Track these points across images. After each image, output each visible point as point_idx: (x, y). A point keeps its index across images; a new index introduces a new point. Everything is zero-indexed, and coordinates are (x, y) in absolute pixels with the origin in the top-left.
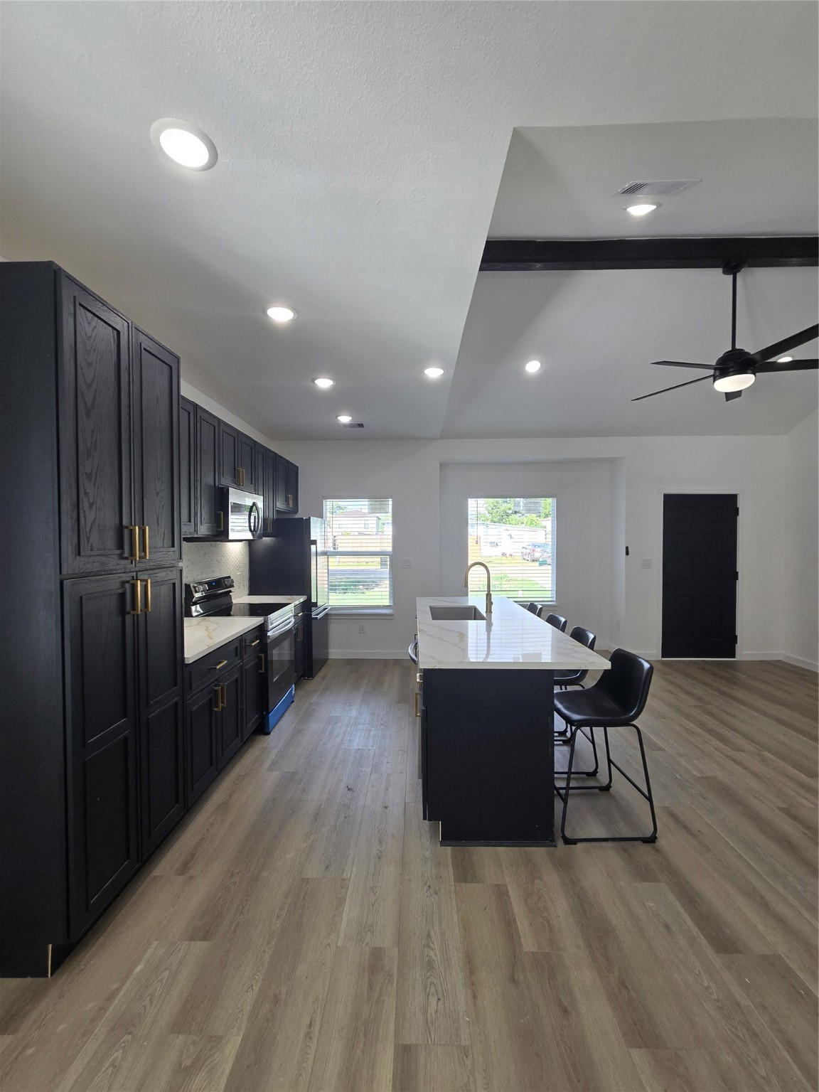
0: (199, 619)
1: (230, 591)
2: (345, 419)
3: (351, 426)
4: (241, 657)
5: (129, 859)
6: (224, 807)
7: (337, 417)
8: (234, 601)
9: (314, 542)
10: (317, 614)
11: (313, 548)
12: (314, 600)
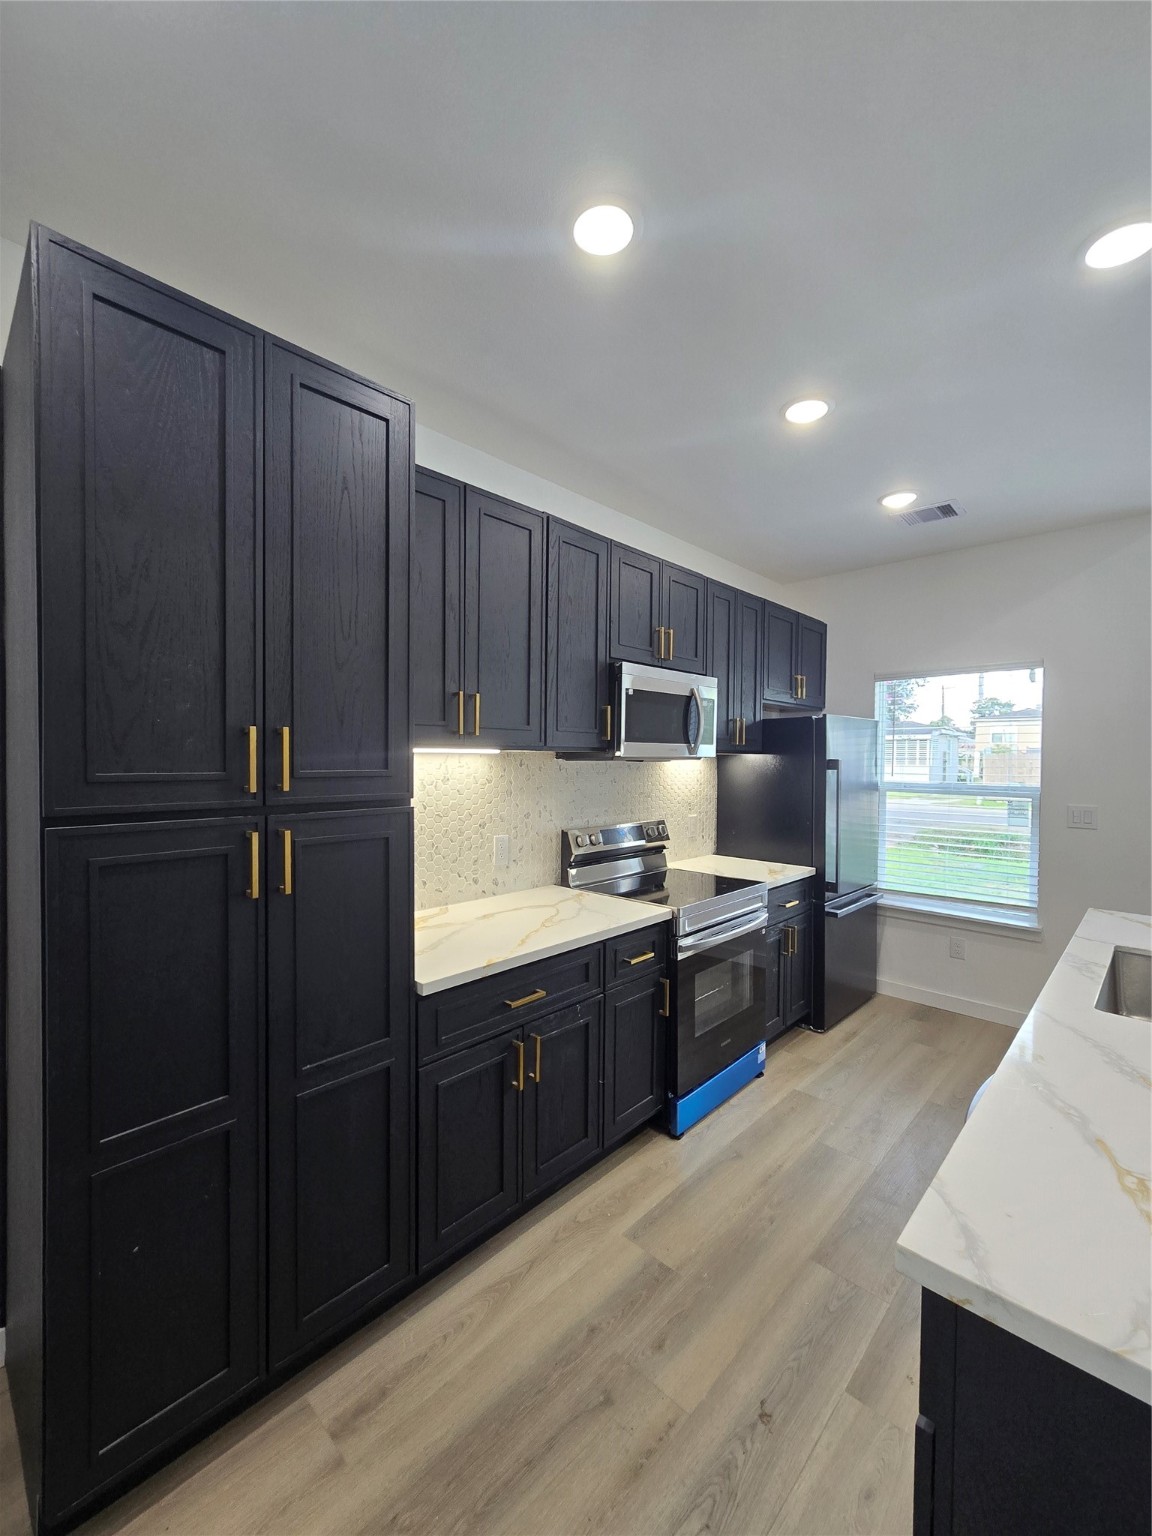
0: (577, 892)
1: (664, 847)
2: (899, 501)
3: (925, 515)
4: (603, 985)
5: (228, 1365)
6: (501, 1291)
7: (880, 500)
8: (671, 865)
9: (834, 764)
10: (840, 908)
11: (831, 774)
12: (830, 877)
